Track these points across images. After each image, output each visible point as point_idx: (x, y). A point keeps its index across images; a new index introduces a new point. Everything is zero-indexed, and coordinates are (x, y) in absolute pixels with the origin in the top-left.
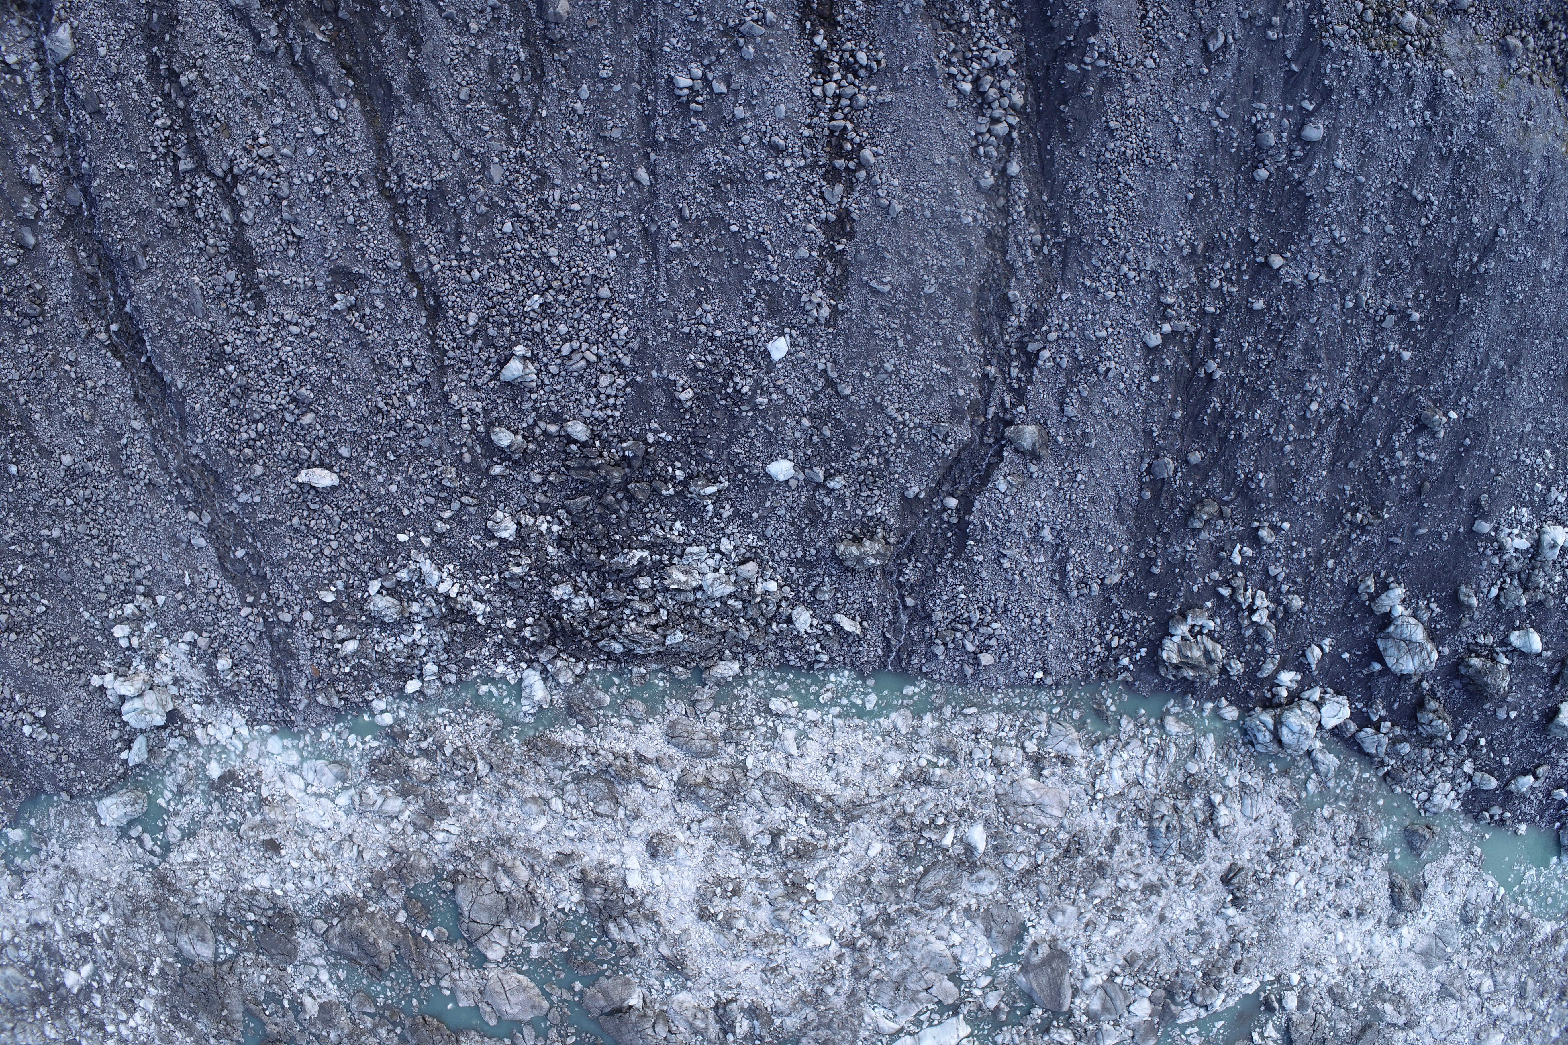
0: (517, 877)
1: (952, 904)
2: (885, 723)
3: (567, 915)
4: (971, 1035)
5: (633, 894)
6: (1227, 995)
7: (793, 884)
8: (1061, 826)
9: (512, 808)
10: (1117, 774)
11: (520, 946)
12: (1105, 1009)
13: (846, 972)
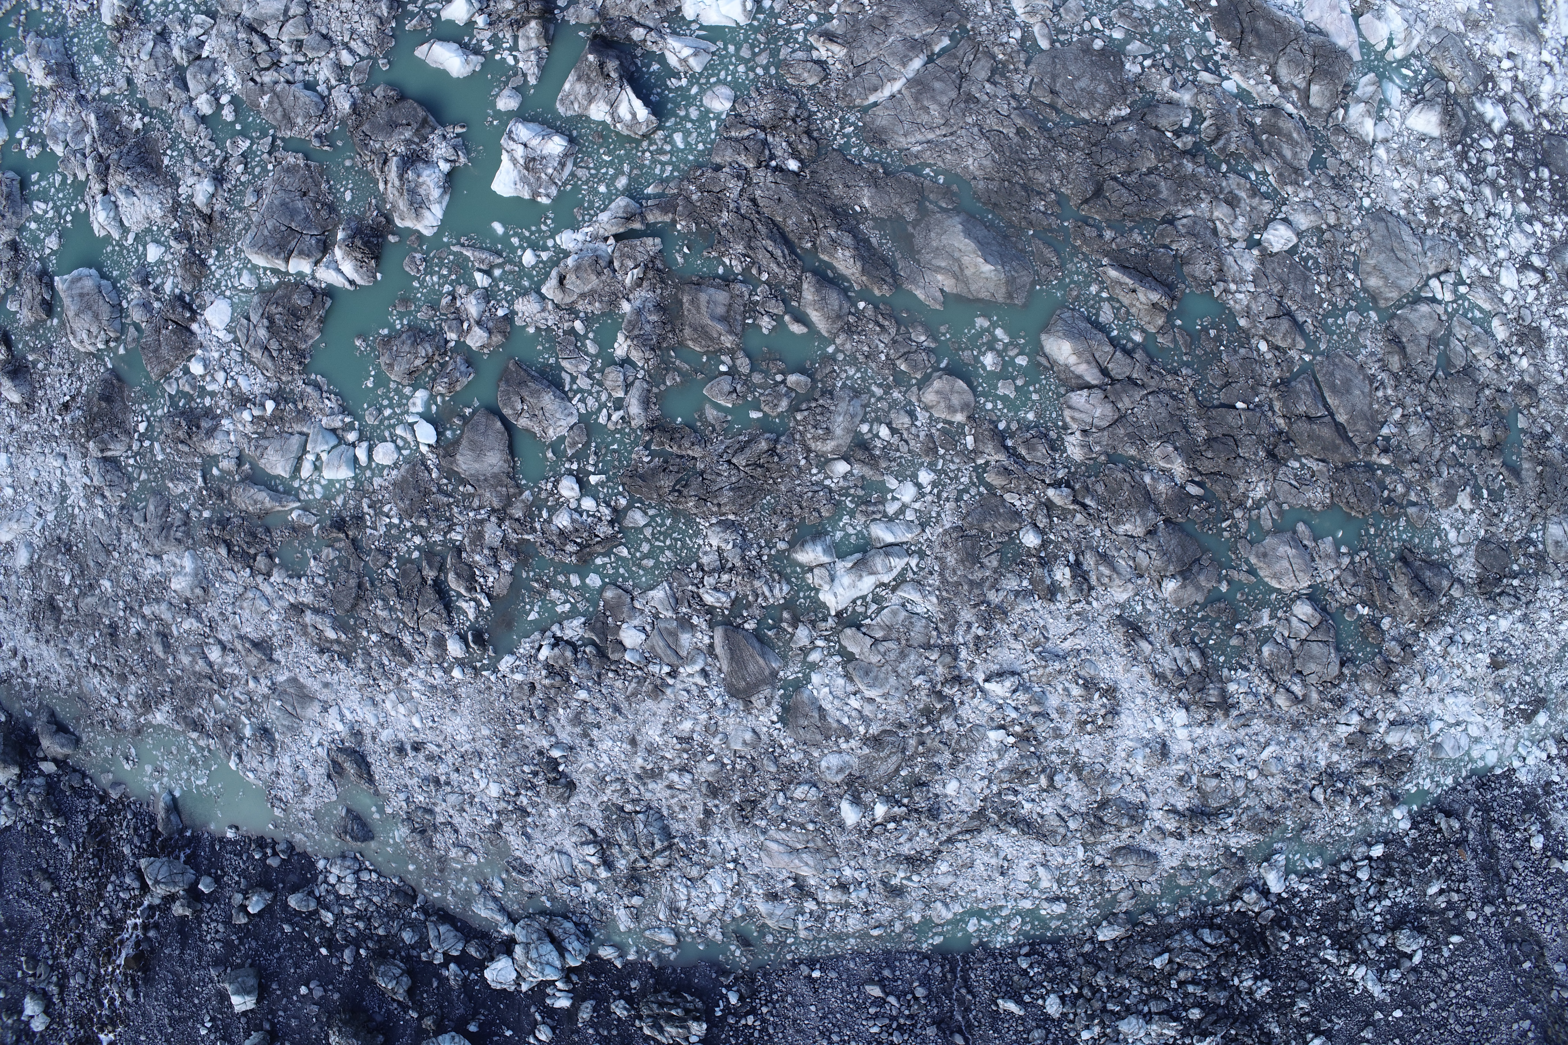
0: (1288, 699)
1: (866, 740)
2: (957, 908)
3: (1238, 663)
4: (817, 591)
5: (1180, 701)
6: (535, 657)
7: (1028, 739)
8: (764, 832)
9: (1291, 759)
10: (717, 888)
11: (1280, 619)
12: (674, 635)
13: (964, 653)
